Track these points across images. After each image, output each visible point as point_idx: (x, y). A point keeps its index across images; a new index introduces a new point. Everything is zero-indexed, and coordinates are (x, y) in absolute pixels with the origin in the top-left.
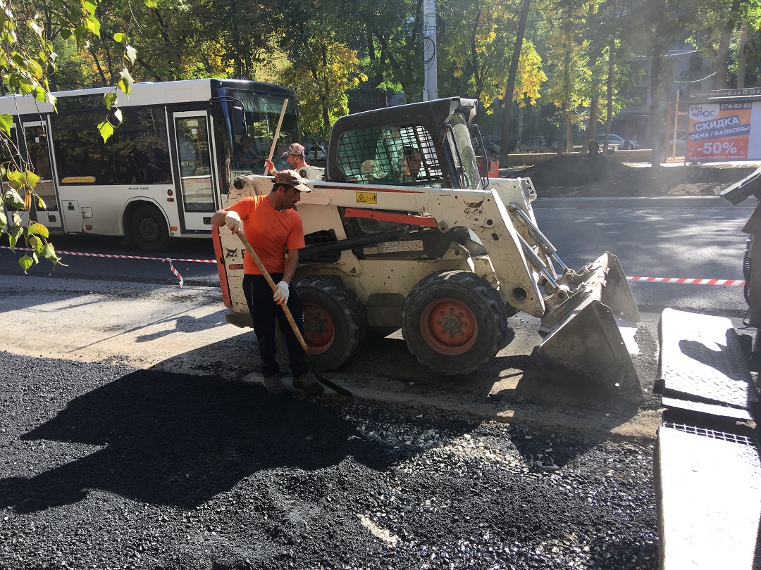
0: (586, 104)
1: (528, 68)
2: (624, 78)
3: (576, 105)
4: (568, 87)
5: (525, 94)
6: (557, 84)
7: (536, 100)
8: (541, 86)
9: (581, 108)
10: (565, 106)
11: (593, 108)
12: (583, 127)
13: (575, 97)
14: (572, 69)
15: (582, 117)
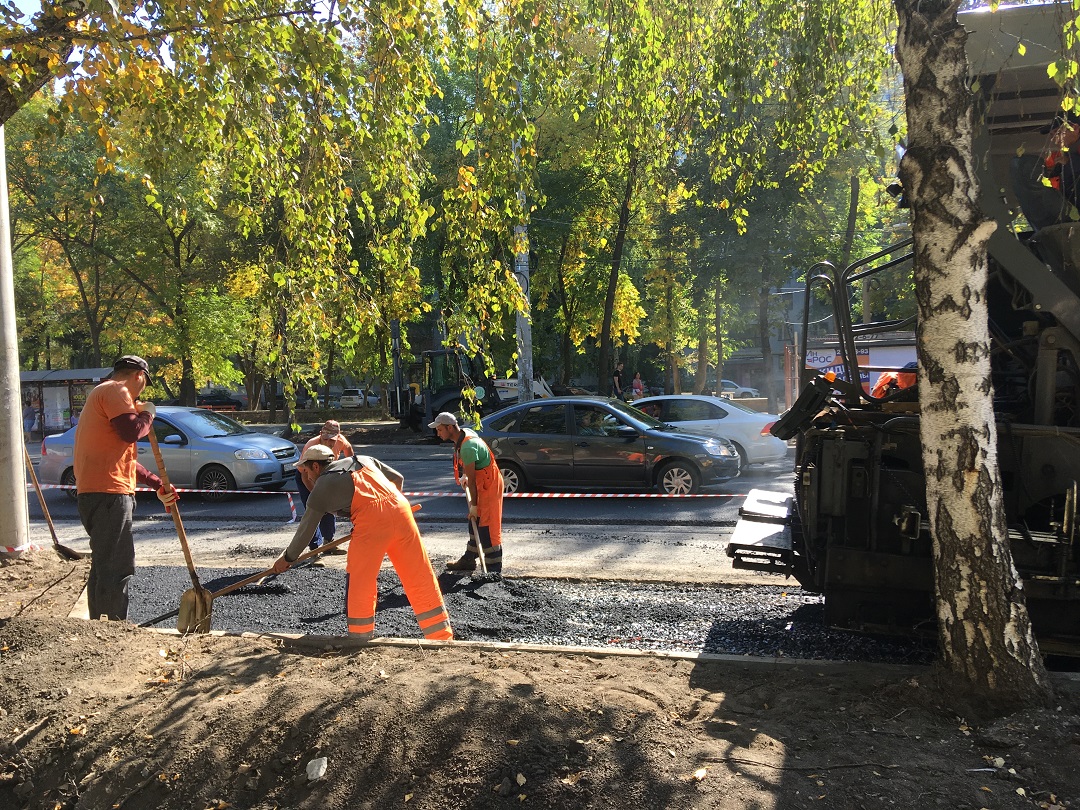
0: (694, 345)
1: (624, 303)
2: (734, 319)
3: (682, 347)
4: (671, 326)
5: (622, 331)
6: (659, 322)
7: (635, 339)
8: (640, 324)
9: (687, 349)
10: (669, 347)
11: (702, 349)
12: (692, 371)
13: (680, 337)
14: (675, 306)
15: (689, 359)
